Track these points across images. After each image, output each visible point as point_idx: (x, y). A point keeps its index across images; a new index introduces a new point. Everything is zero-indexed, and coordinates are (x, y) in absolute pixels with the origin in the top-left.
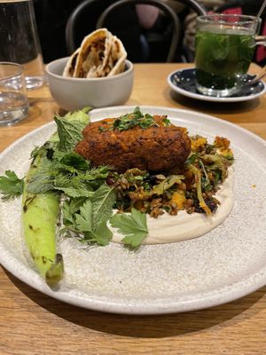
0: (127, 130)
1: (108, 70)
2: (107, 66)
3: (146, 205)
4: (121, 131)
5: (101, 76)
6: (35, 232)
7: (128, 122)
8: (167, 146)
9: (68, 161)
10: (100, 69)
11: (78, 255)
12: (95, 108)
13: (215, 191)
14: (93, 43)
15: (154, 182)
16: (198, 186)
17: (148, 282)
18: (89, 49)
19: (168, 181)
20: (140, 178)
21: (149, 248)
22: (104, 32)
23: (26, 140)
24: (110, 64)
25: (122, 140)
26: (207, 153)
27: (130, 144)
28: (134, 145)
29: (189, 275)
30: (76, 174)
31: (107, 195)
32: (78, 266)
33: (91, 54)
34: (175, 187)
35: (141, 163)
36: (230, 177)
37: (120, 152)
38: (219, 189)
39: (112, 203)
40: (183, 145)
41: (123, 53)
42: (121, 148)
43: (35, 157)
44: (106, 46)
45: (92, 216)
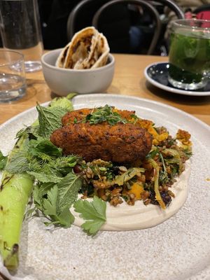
0: (96, 125)
1: (93, 62)
2: (92, 58)
3: (107, 194)
4: (91, 125)
5: (86, 68)
6: (4, 213)
7: (98, 118)
8: (130, 143)
9: (42, 148)
10: (86, 62)
11: (42, 235)
12: (79, 94)
13: (172, 183)
14: (82, 38)
15: (116, 173)
16: (155, 180)
17: (99, 271)
18: (79, 44)
19: (129, 173)
20: (104, 169)
21: (106, 234)
22: (92, 30)
23: (17, 120)
24: (95, 57)
25: (91, 134)
26: (168, 147)
27: (98, 138)
28: (101, 139)
29: (138, 268)
30: (47, 162)
31: (72, 182)
32: (40, 247)
33: (80, 48)
34: (135, 178)
35: (107, 154)
36: (187, 170)
37: (89, 143)
38: (176, 181)
39: (77, 189)
40: (144, 143)
41: (107, 48)
42: (90, 140)
43: (20, 137)
44: (92, 42)
45: (58, 200)
